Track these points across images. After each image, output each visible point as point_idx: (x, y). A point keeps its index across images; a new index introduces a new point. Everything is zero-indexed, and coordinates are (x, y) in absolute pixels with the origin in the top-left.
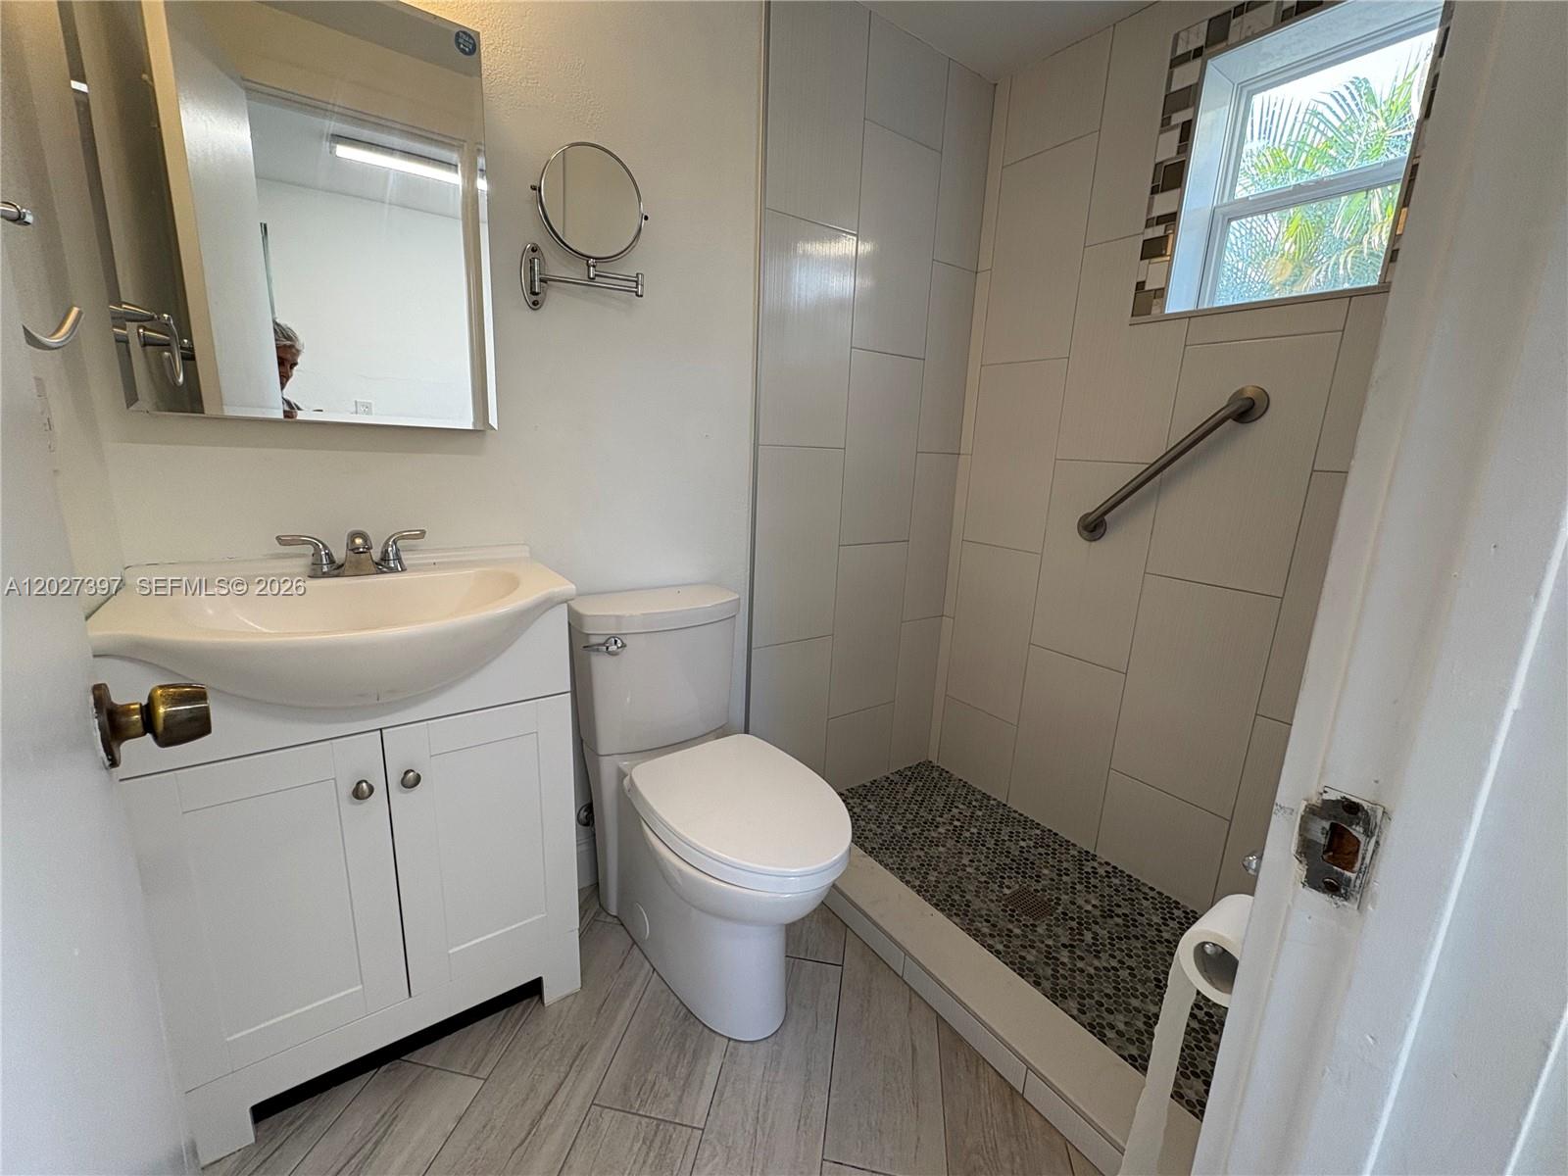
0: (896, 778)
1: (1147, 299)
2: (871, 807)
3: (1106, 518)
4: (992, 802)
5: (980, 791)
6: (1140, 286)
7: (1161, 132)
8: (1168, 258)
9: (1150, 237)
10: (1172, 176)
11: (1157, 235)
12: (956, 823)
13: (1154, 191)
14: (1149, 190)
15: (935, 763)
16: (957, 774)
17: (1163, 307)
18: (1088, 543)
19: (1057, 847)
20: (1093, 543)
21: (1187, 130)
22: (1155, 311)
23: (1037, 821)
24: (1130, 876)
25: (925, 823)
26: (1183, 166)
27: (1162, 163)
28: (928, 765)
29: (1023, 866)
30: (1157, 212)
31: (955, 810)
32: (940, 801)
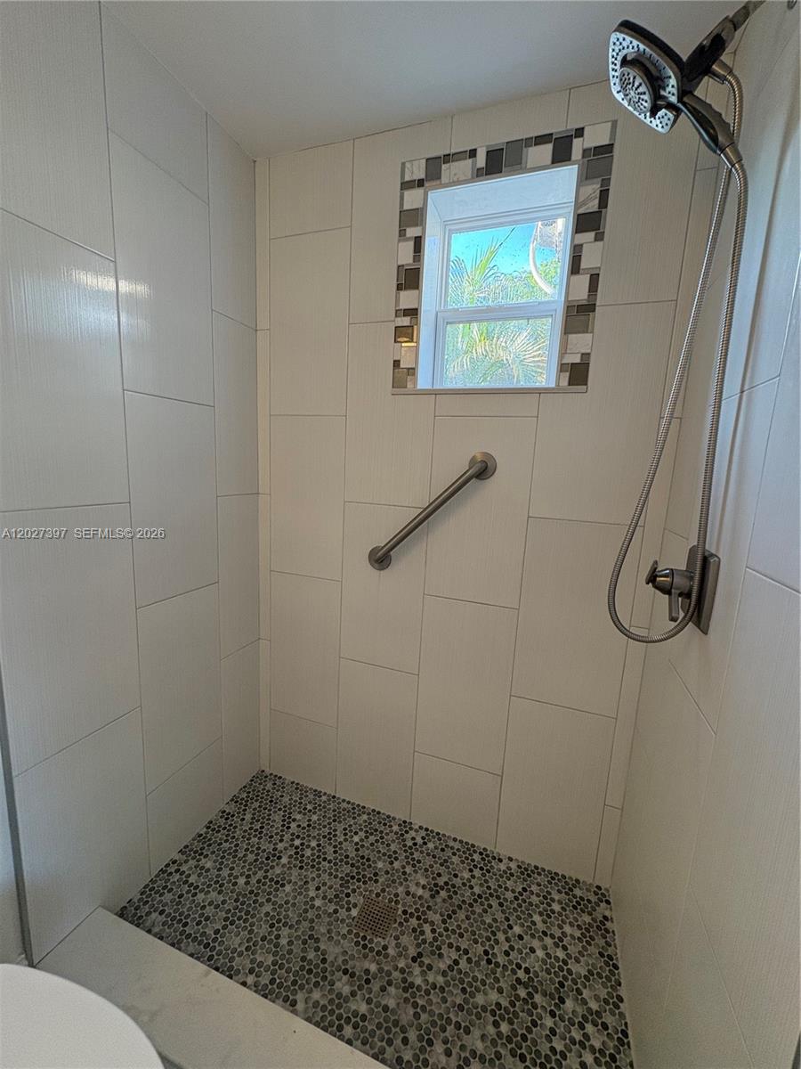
0: (231, 808)
1: (402, 375)
2: (209, 865)
3: (391, 553)
4: (324, 798)
5: (311, 789)
6: (396, 363)
7: (399, 241)
8: (415, 344)
9: (400, 324)
10: (410, 278)
11: (405, 324)
12: (297, 842)
13: (399, 288)
14: (395, 287)
15: (268, 771)
16: (289, 778)
17: (415, 383)
18: (378, 572)
19: (382, 828)
20: (382, 572)
21: (418, 243)
22: (410, 385)
23: (362, 805)
24: (438, 834)
25: (268, 859)
26: (419, 271)
27: (403, 266)
28: (261, 776)
29: (361, 871)
30: (403, 306)
31: (293, 825)
32: (277, 817)
